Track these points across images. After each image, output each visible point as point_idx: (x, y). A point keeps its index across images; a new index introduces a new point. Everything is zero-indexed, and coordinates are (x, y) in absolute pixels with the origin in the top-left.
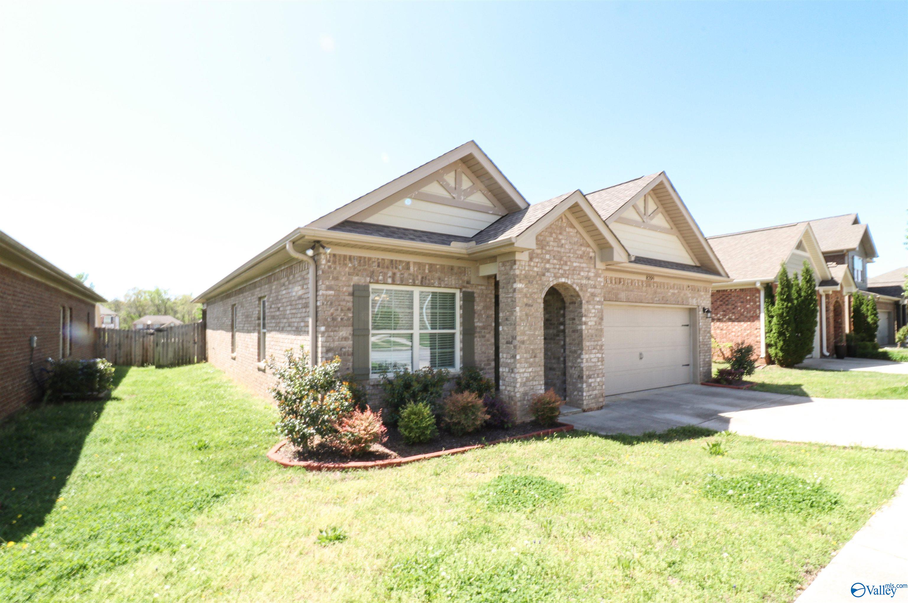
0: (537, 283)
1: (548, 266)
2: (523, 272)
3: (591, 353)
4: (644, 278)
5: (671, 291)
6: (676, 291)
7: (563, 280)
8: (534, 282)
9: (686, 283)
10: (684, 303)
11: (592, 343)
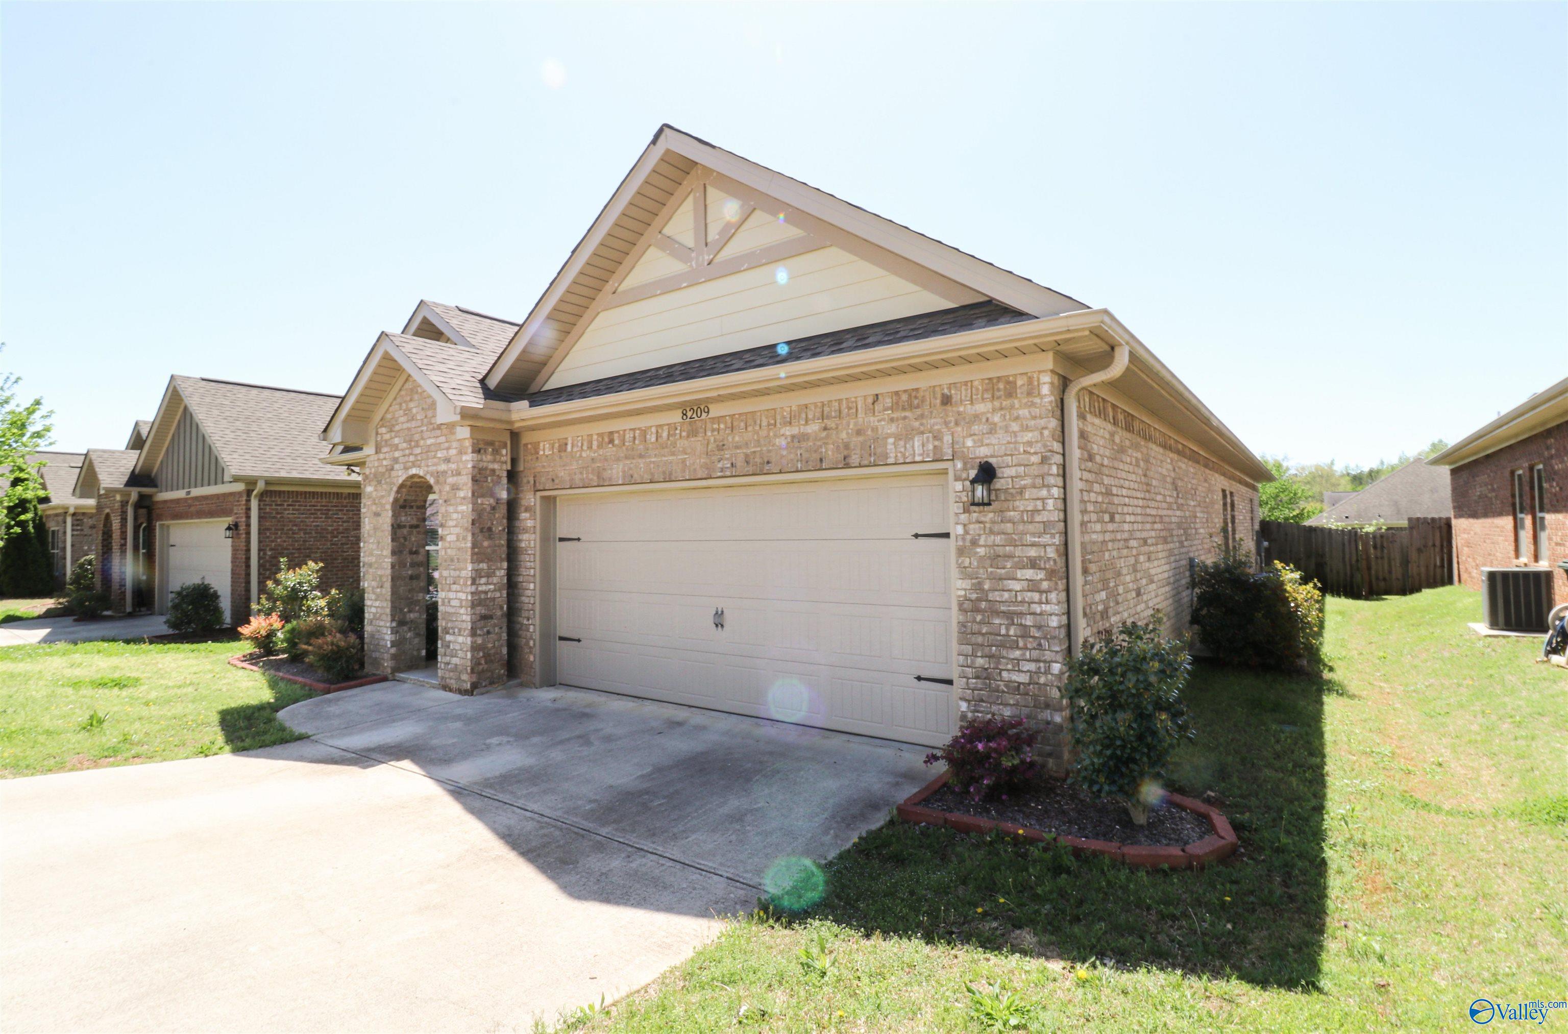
0: (386, 483)
1: (397, 454)
2: (373, 470)
3: (450, 590)
4: (676, 417)
5: (788, 431)
6: (813, 428)
7: (414, 471)
8: (383, 482)
9: (862, 391)
10: (855, 459)
11: (453, 573)
